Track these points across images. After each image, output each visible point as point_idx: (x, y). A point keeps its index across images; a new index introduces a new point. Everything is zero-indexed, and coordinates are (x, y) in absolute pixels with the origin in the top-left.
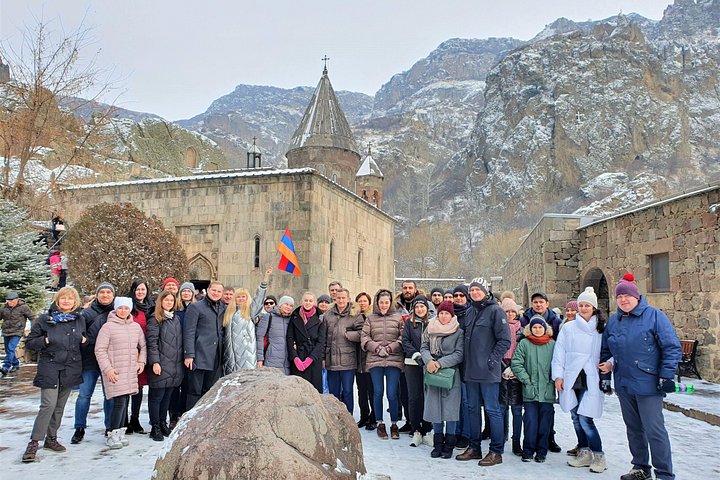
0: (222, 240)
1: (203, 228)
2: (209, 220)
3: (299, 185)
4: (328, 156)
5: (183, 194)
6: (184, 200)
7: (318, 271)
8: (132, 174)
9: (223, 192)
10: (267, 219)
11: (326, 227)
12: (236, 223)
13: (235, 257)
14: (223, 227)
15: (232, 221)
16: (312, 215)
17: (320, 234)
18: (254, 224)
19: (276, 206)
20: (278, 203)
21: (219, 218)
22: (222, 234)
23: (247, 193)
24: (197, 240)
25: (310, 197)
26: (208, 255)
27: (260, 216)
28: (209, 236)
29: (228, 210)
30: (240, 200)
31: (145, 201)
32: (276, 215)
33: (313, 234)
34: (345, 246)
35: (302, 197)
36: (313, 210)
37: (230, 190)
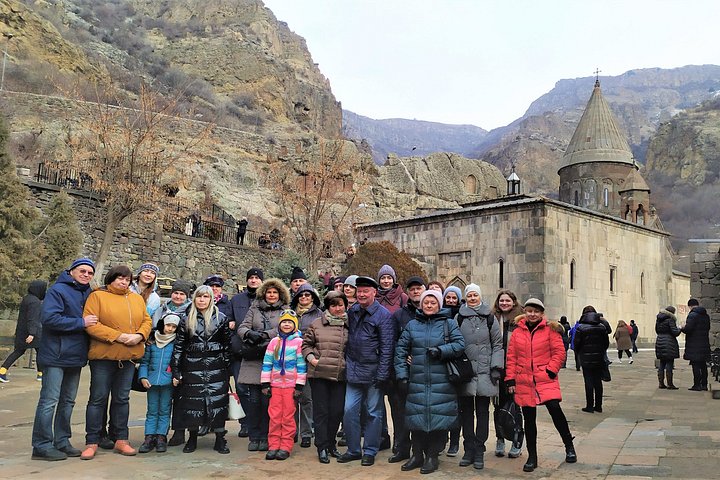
0: (473, 264)
1: (459, 254)
2: (463, 247)
3: (534, 213)
4: (599, 170)
5: (444, 226)
6: (444, 231)
7: (555, 289)
8: (418, 205)
9: (474, 222)
10: (508, 245)
11: (564, 249)
12: (484, 248)
13: (484, 278)
14: (474, 253)
15: (481, 247)
16: (546, 239)
17: (556, 256)
18: (498, 249)
19: (515, 233)
20: (517, 230)
21: (471, 245)
22: (473, 259)
23: (492, 222)
24: (455, 265)
25: (544, 222)
26: (463, 277)
27: (502, 242)
28: (464, 261)
29: (478, 238)
30: (487, 227)
31: (416, 234)
32: (516, 240)
33: (547, 256)
34: (591, 266)
35: (536, 223)
36: (547, 234)
37: (479, 220)
